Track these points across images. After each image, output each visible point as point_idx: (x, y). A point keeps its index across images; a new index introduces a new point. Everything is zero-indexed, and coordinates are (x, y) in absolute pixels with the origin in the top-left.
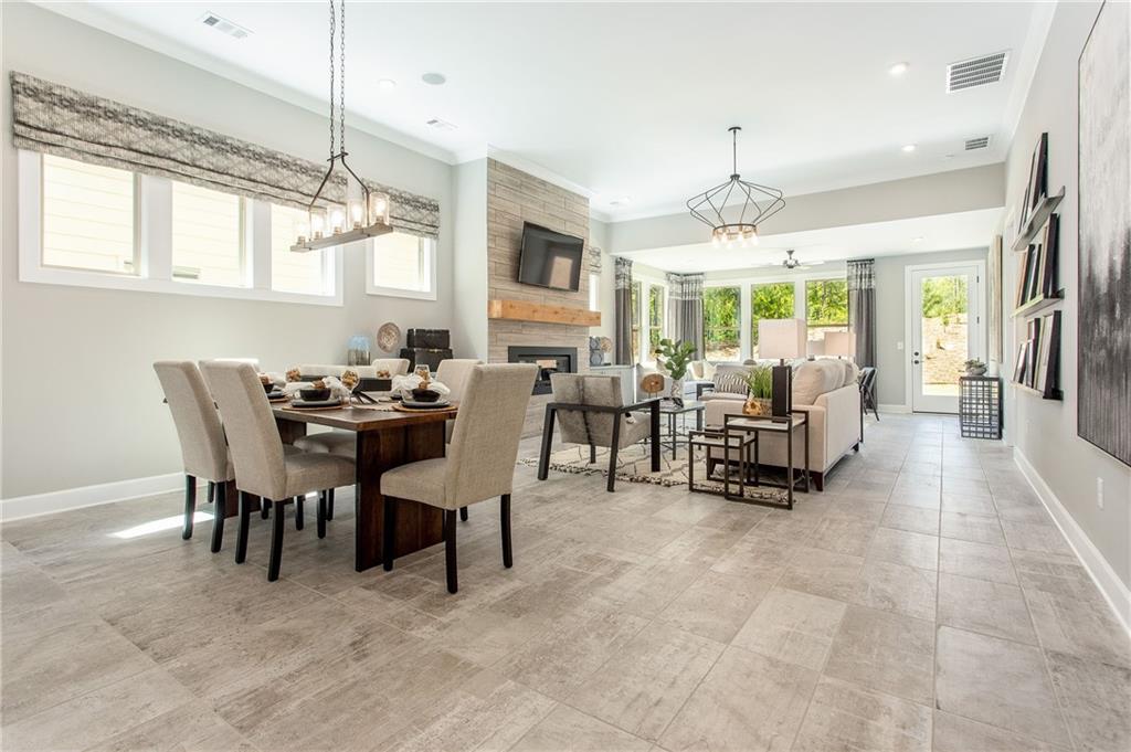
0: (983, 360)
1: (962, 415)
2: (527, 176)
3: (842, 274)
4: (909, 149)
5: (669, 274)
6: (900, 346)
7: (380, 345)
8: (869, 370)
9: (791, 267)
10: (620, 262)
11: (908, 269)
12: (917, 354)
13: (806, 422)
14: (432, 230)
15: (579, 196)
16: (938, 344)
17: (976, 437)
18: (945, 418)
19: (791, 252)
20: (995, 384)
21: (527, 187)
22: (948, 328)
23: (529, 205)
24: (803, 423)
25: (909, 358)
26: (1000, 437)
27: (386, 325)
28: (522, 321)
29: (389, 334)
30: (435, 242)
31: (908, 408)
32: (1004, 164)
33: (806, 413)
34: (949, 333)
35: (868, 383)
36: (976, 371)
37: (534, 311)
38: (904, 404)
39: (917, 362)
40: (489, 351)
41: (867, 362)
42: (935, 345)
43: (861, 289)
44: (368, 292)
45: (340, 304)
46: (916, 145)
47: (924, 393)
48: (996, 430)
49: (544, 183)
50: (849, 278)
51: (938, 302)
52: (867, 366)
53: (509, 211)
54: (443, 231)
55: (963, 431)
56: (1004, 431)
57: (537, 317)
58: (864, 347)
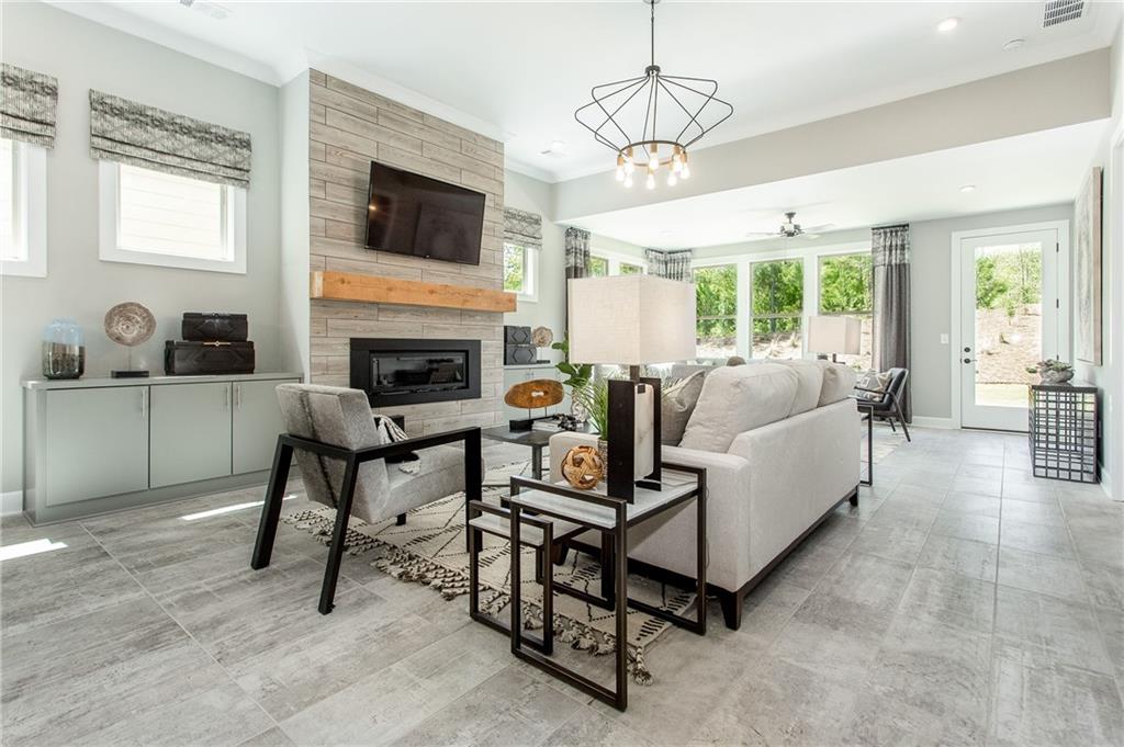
0: (1064, 360)
1: (1033, 435)
2: (388, 102)
3: (865, 247)
4: (947, 27)
5: (648, 250)
6: (944, 339)
7: (111, 335)
8: (897, 371)
9: (790, 234)
10: (571, 232)
11: (956, 236)
12: (967, 350)
13: (700, 493)
14: (239, 174)
15: (487, 139)
16: (1002, 337)
17: (1058, 478)
18: (1009, 439)
19: (790, 215)
20: (1090, 398)
21: (386, 117)
22: (1015, 320)
23: (392, 143)
24: (693, 494)
25: (957, 354)
26: (1098, 478)
27: (124, 306)
28: (378, 304)
29: (129, 319)
30: (243, 192)
31: (955, 422)
32: (1108, 50)
33: (700, 473)
34: (1015, 325)
35: (895, 389)
36: (1057, 376)
37: (390, 289)
38: (950, 417)
39: (967, 361)
40: (311, 345)
41: (897, 359)
42: (998, 337)
43: (890, 265)
44: (101, 258)
45: (42, 272)
46: (959, 19)
47: (979, 402)
48: (1092, 469)
49: (421, 115)
50: (874, 251)
51: (1001, 291)
52: (897, 366)
53: (351, 147)
54: (256, 175)
55: (1035, 466)
56: (1103, 471)
57: (395, 298)
58: (893, 340)
